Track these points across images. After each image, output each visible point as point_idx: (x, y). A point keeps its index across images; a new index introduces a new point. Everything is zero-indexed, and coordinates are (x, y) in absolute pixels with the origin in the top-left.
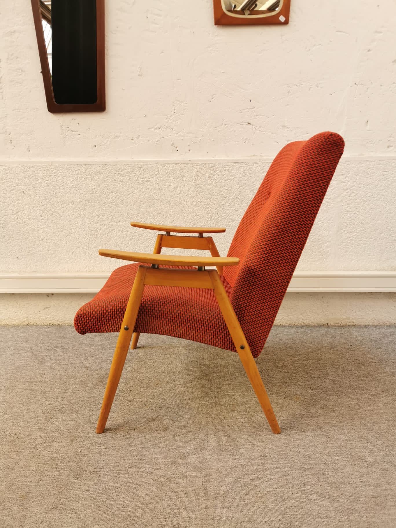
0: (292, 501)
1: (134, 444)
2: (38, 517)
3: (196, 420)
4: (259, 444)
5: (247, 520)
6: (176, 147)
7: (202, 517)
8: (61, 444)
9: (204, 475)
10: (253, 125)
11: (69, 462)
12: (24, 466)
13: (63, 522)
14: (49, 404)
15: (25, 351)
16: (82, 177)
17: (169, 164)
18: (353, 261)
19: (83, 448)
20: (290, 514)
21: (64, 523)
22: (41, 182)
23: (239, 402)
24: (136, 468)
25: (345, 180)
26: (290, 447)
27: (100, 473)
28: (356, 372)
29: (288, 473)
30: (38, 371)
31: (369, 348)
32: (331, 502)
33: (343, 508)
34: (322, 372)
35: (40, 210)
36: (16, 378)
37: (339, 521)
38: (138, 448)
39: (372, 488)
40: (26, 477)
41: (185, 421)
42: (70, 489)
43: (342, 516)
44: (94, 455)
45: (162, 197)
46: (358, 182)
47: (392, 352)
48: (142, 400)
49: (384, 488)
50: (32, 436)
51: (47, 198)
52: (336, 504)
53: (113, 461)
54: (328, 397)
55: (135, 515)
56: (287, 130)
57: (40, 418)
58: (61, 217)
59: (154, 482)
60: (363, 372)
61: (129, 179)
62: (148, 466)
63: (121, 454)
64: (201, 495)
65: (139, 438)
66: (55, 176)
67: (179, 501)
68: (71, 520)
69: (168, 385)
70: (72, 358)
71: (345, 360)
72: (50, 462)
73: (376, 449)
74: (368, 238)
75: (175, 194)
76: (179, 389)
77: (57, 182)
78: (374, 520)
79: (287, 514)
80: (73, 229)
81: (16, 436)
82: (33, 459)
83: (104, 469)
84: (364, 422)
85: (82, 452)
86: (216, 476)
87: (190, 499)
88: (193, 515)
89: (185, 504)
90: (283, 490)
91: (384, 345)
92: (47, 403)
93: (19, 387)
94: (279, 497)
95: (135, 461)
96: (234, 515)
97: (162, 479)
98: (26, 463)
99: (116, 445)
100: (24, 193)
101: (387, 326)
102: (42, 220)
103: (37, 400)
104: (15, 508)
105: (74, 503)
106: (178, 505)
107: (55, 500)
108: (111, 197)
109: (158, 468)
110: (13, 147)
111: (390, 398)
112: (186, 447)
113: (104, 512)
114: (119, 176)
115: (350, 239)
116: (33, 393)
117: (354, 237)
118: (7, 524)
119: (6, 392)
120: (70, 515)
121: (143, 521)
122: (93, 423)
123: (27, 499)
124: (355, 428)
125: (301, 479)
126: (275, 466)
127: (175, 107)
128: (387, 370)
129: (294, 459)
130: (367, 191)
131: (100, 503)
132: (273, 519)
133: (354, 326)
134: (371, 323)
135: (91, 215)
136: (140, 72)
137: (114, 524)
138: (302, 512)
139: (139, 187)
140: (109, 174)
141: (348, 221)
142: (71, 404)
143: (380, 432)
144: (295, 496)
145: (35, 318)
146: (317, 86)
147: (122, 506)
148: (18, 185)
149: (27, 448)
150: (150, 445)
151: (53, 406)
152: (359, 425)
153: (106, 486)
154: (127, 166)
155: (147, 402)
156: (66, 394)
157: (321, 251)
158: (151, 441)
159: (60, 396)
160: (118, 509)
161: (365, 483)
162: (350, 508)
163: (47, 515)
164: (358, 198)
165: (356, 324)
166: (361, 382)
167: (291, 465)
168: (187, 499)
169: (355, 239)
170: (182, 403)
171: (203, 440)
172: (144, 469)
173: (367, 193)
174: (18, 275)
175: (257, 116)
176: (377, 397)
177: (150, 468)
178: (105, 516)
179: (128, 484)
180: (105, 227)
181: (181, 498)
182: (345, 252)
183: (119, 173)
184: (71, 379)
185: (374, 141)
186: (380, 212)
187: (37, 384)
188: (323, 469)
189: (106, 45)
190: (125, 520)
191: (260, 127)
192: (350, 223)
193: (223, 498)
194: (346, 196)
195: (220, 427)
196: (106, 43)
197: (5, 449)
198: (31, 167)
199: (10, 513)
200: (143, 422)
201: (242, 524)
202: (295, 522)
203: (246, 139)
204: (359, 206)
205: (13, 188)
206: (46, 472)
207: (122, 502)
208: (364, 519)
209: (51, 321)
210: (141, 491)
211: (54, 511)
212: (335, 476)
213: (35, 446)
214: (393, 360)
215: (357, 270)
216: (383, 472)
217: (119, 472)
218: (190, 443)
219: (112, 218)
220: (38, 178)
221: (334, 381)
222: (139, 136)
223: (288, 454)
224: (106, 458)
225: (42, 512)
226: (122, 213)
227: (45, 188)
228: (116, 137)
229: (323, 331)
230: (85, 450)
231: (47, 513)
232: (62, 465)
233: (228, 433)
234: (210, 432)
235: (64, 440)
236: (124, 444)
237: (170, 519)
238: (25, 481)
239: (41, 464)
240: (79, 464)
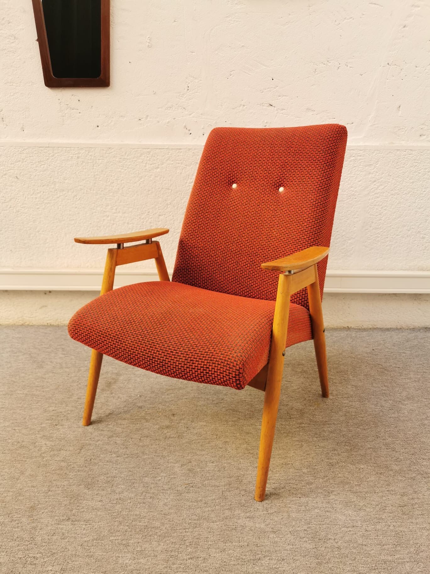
0: (316, 511)
1: (147, 452)
2: (49, 528)
3: (212, 427)
4: (280, 452)
5: (271, 530)
6: (189, 130)
7: (224, 528)
8: (68, 453)
9: (223, 484)
10: (275, 107)
11: (79, 471)
12: (30, 475)
13: (76, 533)
14: (53, 410)
15: (23, 354)
16: (83, 162)
17: (181, 149)
18: (378, 260)
19: (94, 456)
20: (315, 524)
21: (78, 534)
22: (36, 167)
23: (257, 409)
24: (152, 477)
25: (373, 171)
26: (313, 455)
27: (113, 482)
28: (379, 377)
29: (311, 482)
30: (39, 374)
31: (392, 353)
32: (357, 511)
33: (370, 517)
34: (343, 377)
35: (36, 198)
36: (14, 382)
37: (366, 531)
38: (152, 456)
39: (399, 497)
40: (34, 487)
41: (200, 428)
42: (82, 500)
43: (368, 526)
44: (105, 463)
45: (172, 186)
46: (387, 174)
47: (416, 356)
48: (153, 406)
49: (411, 497)
50: (37, 444)
51: (43, 184)
52: (362, 513)
53: (126, 470)
54: (351, 403)
55: (153, 526)
56: (312, 113)
57: (44, 425)
58: (60, 207)
59: (172, 491)
60: (386, 377)
61: (136, 165)
62: (164, 475)
63: (134, 462)
64: (222, 504)
65: (153, 446)
66: (53, 160)
67: (198, 511)
68: (85, 532)
69: (181, 391)
70: (75, 362)
71: (367, 365)
72: (58, 472)
73: (402, 458)
74: (395, 234)
75: (186, 183)
76: (192, 395)
77: (55, 166)
78: (401, 529)
79: (312, 523)
80: (73, 219)
81: (19, 445)
82: (40, 468)
83: (117, 478)
84: (389, 430)
85: (92, 460)
86: (236, 485)
87: (210, 509)
88: (214, 526)
89: (205, 514)
90: (307, 499)
91: (408, 349)
92: (51, 409)
93: (19, 392)
94: (303, 507)
95: (150, 470)
96: (257, 525)
97: (179, 488)
98: (32, 473)
99: (128, 452)
100: (18, 179)
101: (410, 329)
102: (38, 209)
103: (39, 406)
104: (24, 520)
105: (87, 514)
106: (198, 516)
107: (67, 511)
108: (116, 184)
109: (175, 476)
110: (5, 126)
111: (415, 405)
112: (204, 455)
113: (120, 523)
114: (124, 161)
115: (376, 235)
116: (35, 399)
117: (380, 234)
118: (16, 536)
119: (5, 397)
120: (84, 526)
121: (162, 532)
122: (102, 430)
123: (36, 511)
124: (380, 436)
125: (325, 488)
126: (298, 474)
127: (189, 83)
128: (412, 376)
129: (317, 468)
130: (396, 184)
131: (115, 514)
132: (298, 529)
133: (375, 329)
134: (394, 326)
135: (94, 205)
136: (149, 43)
137: (131, 535)
138: (328, 522)
139: (147, 175)
140: (114, 159)
141: (374, 217)
142: (77, 410)
143: (406, 440)
144: (320, 505)
145: (31, 318)
146: (346, 65)
147: (139, 516)
148: (11, 169)
149: (32, 457)
150: (165, 453)
151: (58, 412)
152: (384, 433)
153: (121, 496)
154: (134, 150)
155: (159, 408)
156: (71, 399)
157: (344, 248)
158: (165, 449)
159: (64, 402)
160: (135, 520)
161: (391, 492)
162: (377, 518)
163: (60, 526)
164: (386, 191)
165: (378, 327)
166: (384, 388)
167: (314, 473)
168: (207, 509)
169: (381, 236)
170: (196, 410)
171: (220, 448)
172: (160, 478)
173: (396, 186)
174: (12, 270)
175: (279, 96)
176: (402, 404)
177: (166, 476)
178: (122, 527)
179: (144, 494)
180: (109, 218)
181: (200, 508)
182: (370, 250)
183: (124, 158)
184: (75, 384)
185: (406, 129)
186: (409, 206)
187: (38, 388)
188: (347, 478)
189: (111, 11)
190: (143, 531)
191: (283, 109)
192: (376, 218)
193: (244, 507)
194: (374, 189)
195: (238, 434)
196: (111, 8)
197: (8, 458)
198: (26, 149)
199: (19, 525)
200: (155, 429)
201: (266, 534)
202: (321, 532)
203: (266, 123)
204: (387, 200)
205: (5, 173)
206: (54, 482)
207: (138, 513)
208: (391, 528)
209: (48, 321)
210: (158, 501)
211: (66, 523)
212: (360, 485)
213: (41, 455)
214: (418, 365)
215: (382, 270)
216: (410, 481)
217: (133, 481)
218: (207, 450)
219: (117, 208)
220: (34, 162)
221: (356, 387)
222: (148, 116)
223: (311, 462)
224: (118, 467)
225: (53, 523)
226: (127, 203)
227: (42, 173)
228: (121, 116)
229: (343, 334)
230: (95, 459)
231: (58, 524)
232: (71, 475)
233: (247, 440)
234: (228, 440)
235: (71, 448)
236: (137, 452)
237: (190, 530)
238: (32, 492)
239: (49, 474)
240: (90, 473)
